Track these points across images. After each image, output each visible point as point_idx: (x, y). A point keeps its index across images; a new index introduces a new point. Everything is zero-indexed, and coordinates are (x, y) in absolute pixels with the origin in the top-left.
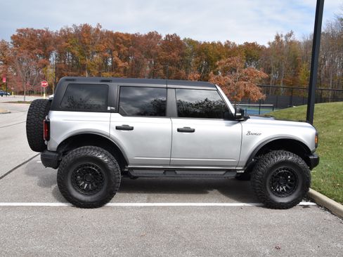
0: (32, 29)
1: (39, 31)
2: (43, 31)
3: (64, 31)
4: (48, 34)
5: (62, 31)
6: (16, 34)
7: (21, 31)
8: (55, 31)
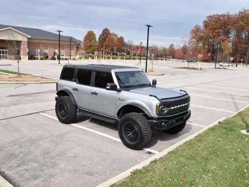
0: (217, 15)
1: (222, 16)
2: (225, 15)
3: (241, 13)
4: (229, 17)
5: (240, 12)
6: (206, 19)
7: (210, 17)
8: (234, 14)
